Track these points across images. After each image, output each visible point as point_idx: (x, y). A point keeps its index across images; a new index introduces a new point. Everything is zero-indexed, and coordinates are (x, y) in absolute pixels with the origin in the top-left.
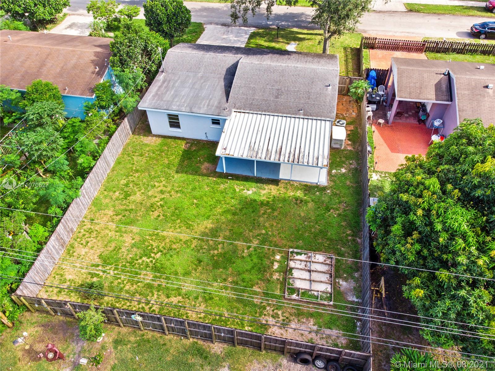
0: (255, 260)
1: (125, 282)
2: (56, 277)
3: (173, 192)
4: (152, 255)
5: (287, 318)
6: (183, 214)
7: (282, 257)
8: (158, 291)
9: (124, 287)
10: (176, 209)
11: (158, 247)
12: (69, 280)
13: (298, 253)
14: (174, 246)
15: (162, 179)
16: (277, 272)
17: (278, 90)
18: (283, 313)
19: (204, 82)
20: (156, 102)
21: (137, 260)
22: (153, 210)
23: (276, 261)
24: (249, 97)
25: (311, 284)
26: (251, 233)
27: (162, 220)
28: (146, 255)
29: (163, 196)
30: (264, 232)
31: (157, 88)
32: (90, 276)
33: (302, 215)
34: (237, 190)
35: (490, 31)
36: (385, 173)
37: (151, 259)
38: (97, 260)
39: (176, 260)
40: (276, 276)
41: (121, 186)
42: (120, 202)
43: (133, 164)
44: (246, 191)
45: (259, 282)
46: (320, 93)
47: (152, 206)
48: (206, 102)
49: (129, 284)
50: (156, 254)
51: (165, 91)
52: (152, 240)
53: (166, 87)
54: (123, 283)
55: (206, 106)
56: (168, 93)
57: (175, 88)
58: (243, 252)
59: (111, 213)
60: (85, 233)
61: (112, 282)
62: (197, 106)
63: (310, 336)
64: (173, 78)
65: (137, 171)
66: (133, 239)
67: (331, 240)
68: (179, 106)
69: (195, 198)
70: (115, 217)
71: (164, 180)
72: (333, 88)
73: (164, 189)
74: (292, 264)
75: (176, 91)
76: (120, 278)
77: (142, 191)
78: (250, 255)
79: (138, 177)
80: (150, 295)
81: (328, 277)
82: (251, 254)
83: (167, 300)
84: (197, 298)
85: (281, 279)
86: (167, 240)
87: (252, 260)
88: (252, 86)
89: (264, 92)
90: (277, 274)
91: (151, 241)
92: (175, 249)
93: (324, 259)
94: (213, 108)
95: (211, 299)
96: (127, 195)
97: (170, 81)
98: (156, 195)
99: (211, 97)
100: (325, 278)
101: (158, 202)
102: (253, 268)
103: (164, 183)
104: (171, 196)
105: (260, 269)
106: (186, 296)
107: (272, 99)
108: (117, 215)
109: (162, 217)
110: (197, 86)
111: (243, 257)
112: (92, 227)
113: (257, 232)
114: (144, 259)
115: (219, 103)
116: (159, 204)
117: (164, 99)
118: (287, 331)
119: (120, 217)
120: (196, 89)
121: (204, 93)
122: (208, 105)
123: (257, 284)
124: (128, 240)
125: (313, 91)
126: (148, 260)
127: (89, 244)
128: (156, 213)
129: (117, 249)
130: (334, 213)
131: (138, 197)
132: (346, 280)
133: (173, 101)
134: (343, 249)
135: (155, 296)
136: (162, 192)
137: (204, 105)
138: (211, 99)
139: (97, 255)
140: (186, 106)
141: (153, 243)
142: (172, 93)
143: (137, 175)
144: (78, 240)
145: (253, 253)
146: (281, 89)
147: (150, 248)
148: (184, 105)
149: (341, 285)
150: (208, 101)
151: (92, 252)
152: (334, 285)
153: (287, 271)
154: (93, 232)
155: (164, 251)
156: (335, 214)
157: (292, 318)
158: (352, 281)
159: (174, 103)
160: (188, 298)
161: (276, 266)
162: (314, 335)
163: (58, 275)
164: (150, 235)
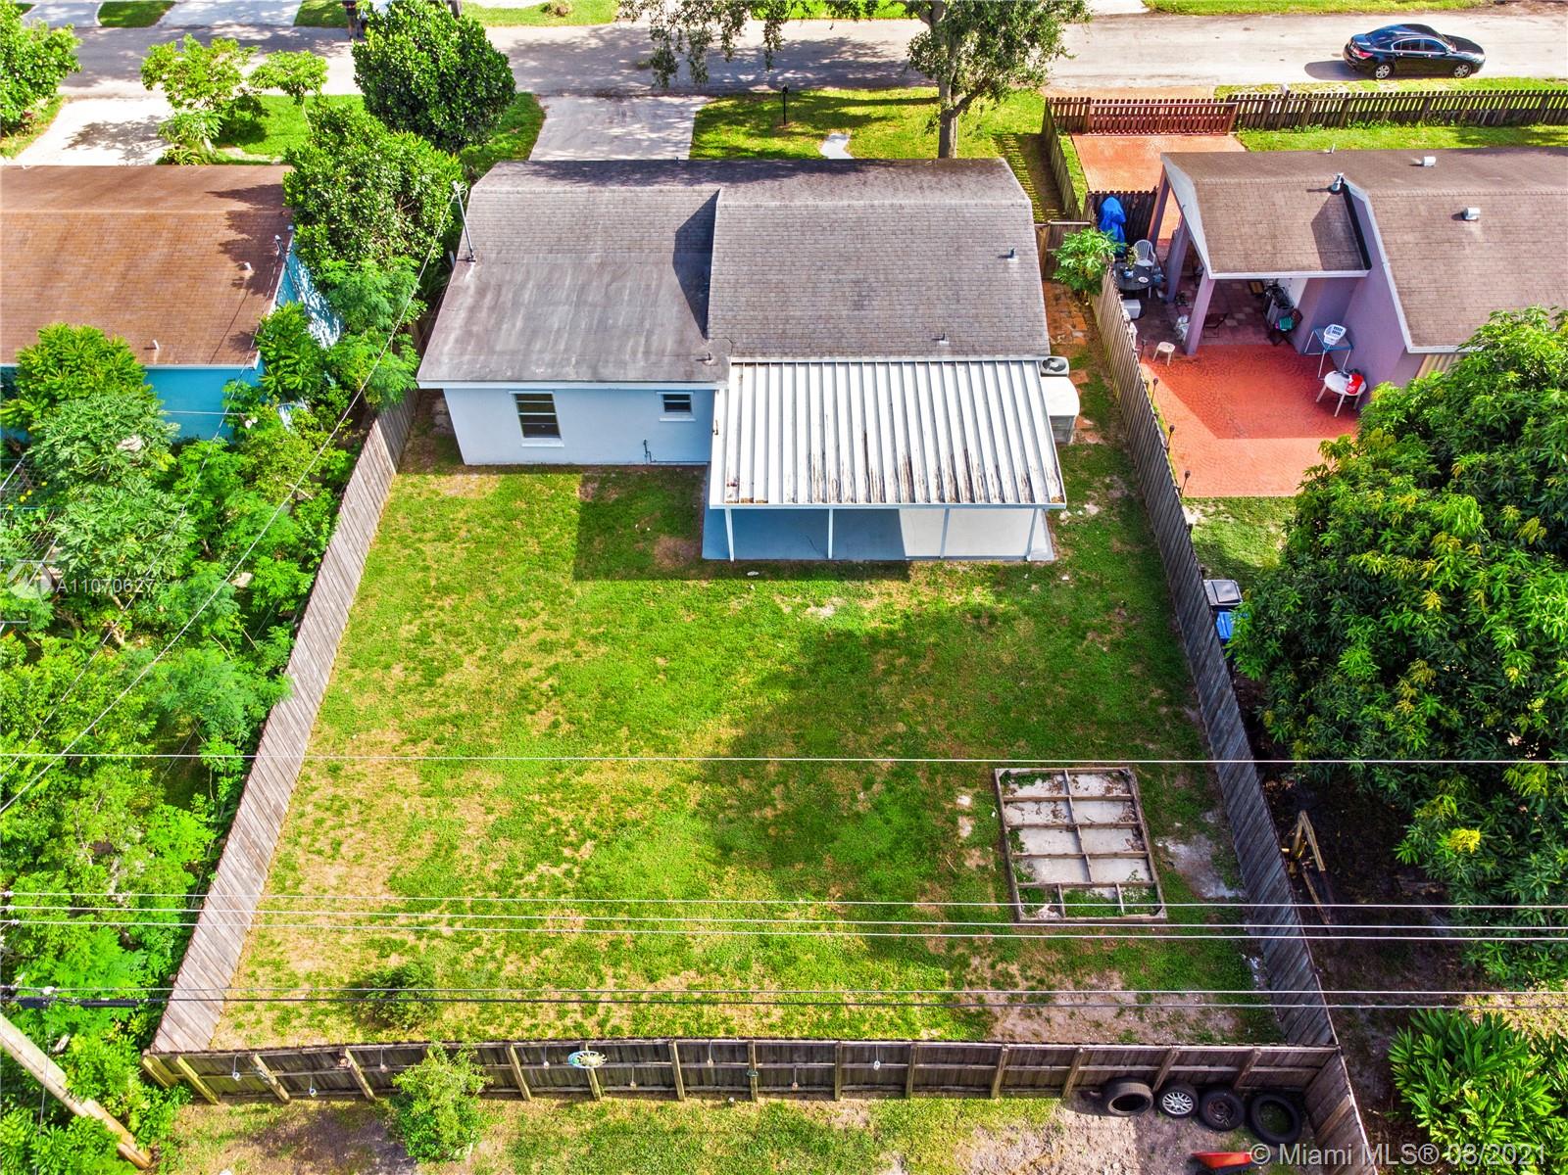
0: (898, 819)
1: (498, 953)
2: (259, 972)
3: (581, 643)
4: (567, 852)
5: (1041, 982)
6: (634, 708)
7: (977, 797)
8: (616, 964)
9: (499, 969)
10: (606, 696)
11: (577, 824)
12: (308, 977)
13: (1023, 780)
14: (630, 815)
15: (537, 605)
16: (975, 845)
17: (857, 282)
18: (1023, 970)
19: (613, 280)
20: (473, 362)
21: (520, 876)
22: (531, 707)
23: (963, 813)
24: (771, 315)
25: (1086, 867)
26: (864, 739)
27: (569, 733)
28: (545, 856)
29: (551, 661)
30: (901, 727)
31: (463, 314)
32: (373, 953)
33: (1006, 659)
34: (787, 610)
35: (1402, 52)
36: (1216, 502)
37: (565, 866)
38: (386, 896)
39: (646, 855)
40: (973, 860)
41: (404, 644)
42: (413, 696)
43: (426, 569)
44: (812, 609)
45: (927, 885)
46: (989, 280)
47: (524, 695)
48: (637, 343)
49: (512, 957)
50: (575, 847)
51: (493, 321)
52: (551, 804)
53: (492, 309)
54: (493, 958)
55: (640, 355)
56: (505, 326)
57: (523, 311)
58: (855, 799)
59: (391, 737)
60: (320, 814)
61: (455, 961)
62: (612, 358)
63: (1122, 1026)
64: (508, 278)
65: (445, 590)
66: (490, 811)
67: (1111, 725)
68: (552, 364)
69: (656, 651)
70: (408, 748)
71: (543, 609)
72: (1022, 263)
73: (552, 636)
74: (1012, 815)
75: (528, 318)
76: (478, 942)
77: (480, 653)
78: (878, 807)
79: (454, 609)
80: (593, 981)
81: (1131, 837)
82: (881, 802)
83: (650, 988)
84: (743, 966)
85: (992, 866)
86: (604, 798)
87: (888, 822)
88: (773, 278)
89: (814, 293)
90: (975, 853)
91: (550, 810)
92: (636, 824)
93: (1105, 784)
94: (666, 360)
95: (791, 961)
96: (432, 674)
97: (499, 287)
98: (530, 658)
99: (647, 325)
100: (1120, 841)
101: (539, 680)
102: (897, 843)
103: (544, 616)
104: (578, 656)
105: (918, 844)
106: (709, 965)
107: (845, 313)
108: (414, 742)
109: (565, 727)
110: (594, 296)
111: (858, 815)
112: (340, 792)
113: (881, 732)
114: (542, 867)
115: (681, 342)
116: (544, 687)
117: (498, 348)
118: (1048, 1020)
119: (427, 744)
120: (594, 305)
121: (622, 316)
122: (647, 353)
123: (923, 892)
124: (471, 818)
125: (965, 277)
126: (557, 872)
127: (343, 849)
128: (544, 718)
129: (445, 849)
130: (1098, 644)
131: (469, 673)
132: (1183, 837)
133: (527, 352)
134: (1151, 746)
135: (610, 982)
136: (546, 647)
137: (634, 353)
138: (650, 333)
139: (381, 880)
140: (577, 363)
141: (560, 814)
142: (519, 324)
143: (446, 602)
144: (303, 840)
145: (887, 799)
146: (865, 280)
147: (552, 830)
148: (568, 360)
149: (1174, 856)
150: (643, 341)
151: (360, 872)
152: (1152, 857)
153: (1003, 839)
154: (345, 807)
155: (603, 835)
156: (1103, 644)
157: (1054, 980)
158: (1203, 837)
159: (534, 357)
160: (717, 970)
161: (966, 828)
162: (1131, 1018)
163: (262, 965)
164: (541, 790)
